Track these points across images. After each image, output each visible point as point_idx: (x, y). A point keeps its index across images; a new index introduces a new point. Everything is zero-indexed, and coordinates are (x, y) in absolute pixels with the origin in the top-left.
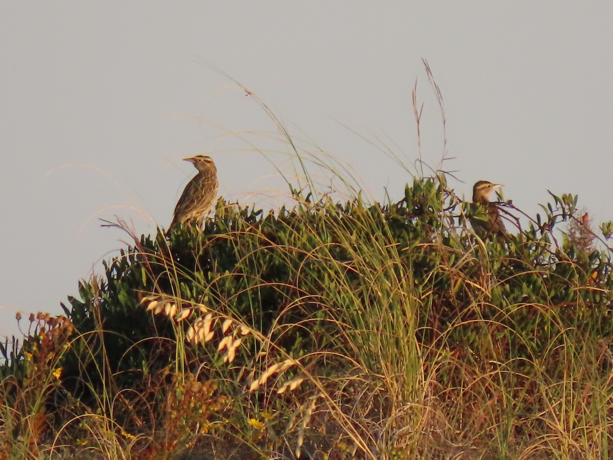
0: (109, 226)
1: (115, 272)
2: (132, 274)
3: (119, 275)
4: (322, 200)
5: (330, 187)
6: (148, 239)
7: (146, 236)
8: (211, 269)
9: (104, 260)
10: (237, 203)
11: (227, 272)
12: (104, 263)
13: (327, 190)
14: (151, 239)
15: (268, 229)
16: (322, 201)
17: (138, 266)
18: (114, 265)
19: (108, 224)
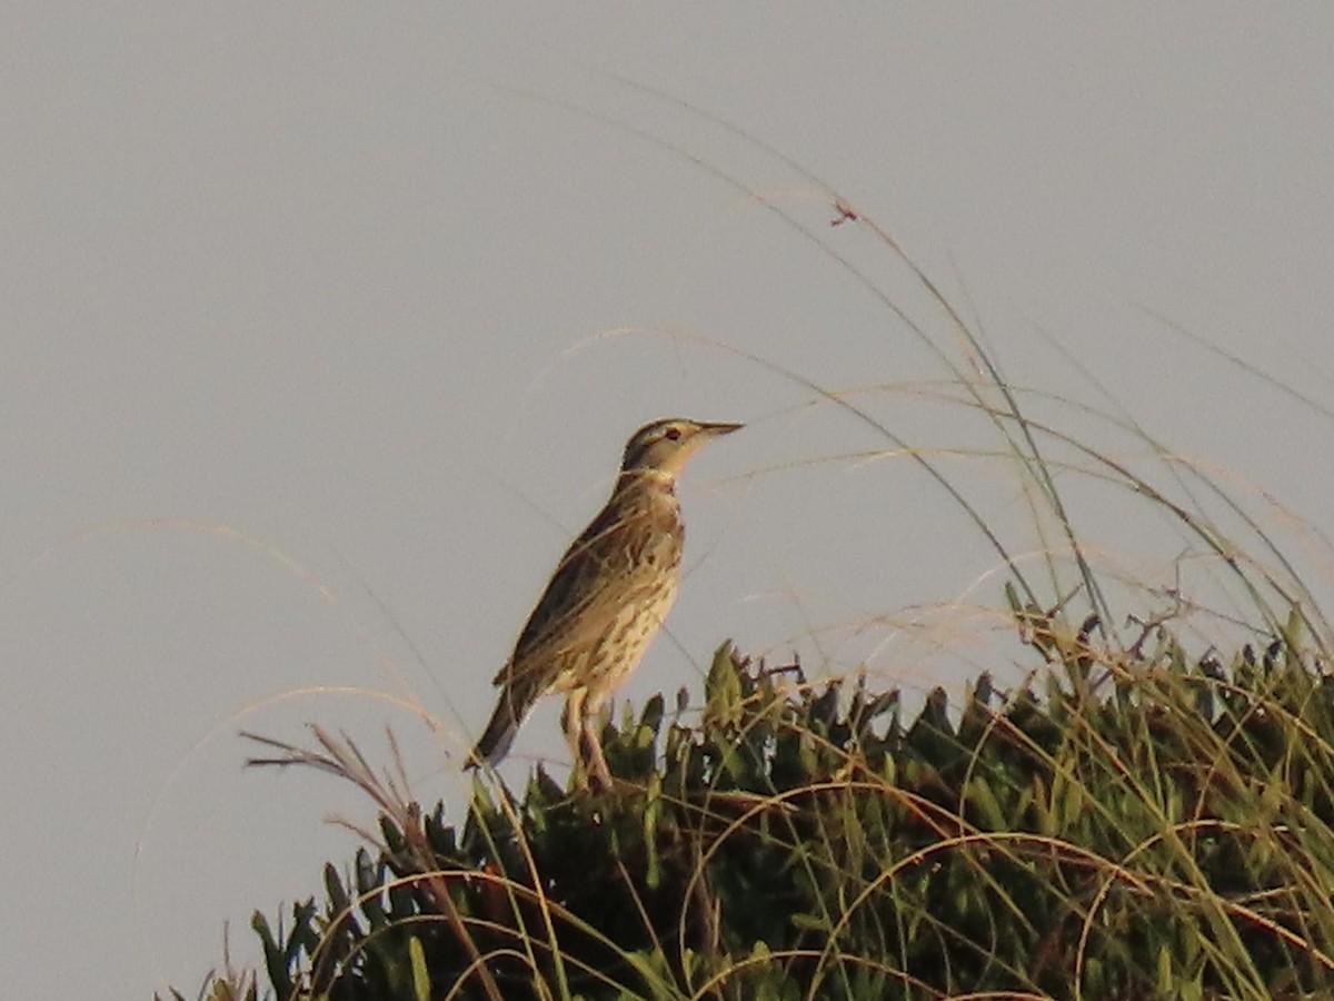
0: (283, 763)
1: (303, 963)
2: (374, 967)
3: (321, 972)
4: (1140, 644)
5: (1172, 593)
6: (433, 825)
7: (427, 810)
8: (696, 939)
9: (258, 913)
10: (796, 668)
11: (760, 946)
12: (259, 924)
13: (1161, 606)
14: (446, 822)
15: (922, 769)
16: (1143, 651)
17: (398, 937)
18: (302, 934)
19: (278, 754)
